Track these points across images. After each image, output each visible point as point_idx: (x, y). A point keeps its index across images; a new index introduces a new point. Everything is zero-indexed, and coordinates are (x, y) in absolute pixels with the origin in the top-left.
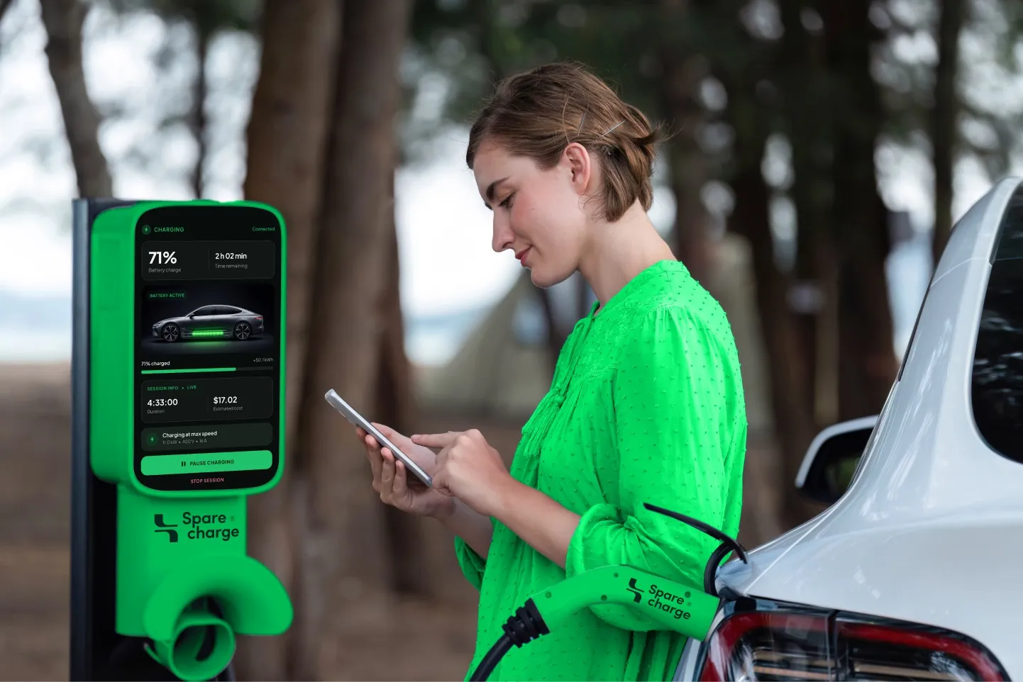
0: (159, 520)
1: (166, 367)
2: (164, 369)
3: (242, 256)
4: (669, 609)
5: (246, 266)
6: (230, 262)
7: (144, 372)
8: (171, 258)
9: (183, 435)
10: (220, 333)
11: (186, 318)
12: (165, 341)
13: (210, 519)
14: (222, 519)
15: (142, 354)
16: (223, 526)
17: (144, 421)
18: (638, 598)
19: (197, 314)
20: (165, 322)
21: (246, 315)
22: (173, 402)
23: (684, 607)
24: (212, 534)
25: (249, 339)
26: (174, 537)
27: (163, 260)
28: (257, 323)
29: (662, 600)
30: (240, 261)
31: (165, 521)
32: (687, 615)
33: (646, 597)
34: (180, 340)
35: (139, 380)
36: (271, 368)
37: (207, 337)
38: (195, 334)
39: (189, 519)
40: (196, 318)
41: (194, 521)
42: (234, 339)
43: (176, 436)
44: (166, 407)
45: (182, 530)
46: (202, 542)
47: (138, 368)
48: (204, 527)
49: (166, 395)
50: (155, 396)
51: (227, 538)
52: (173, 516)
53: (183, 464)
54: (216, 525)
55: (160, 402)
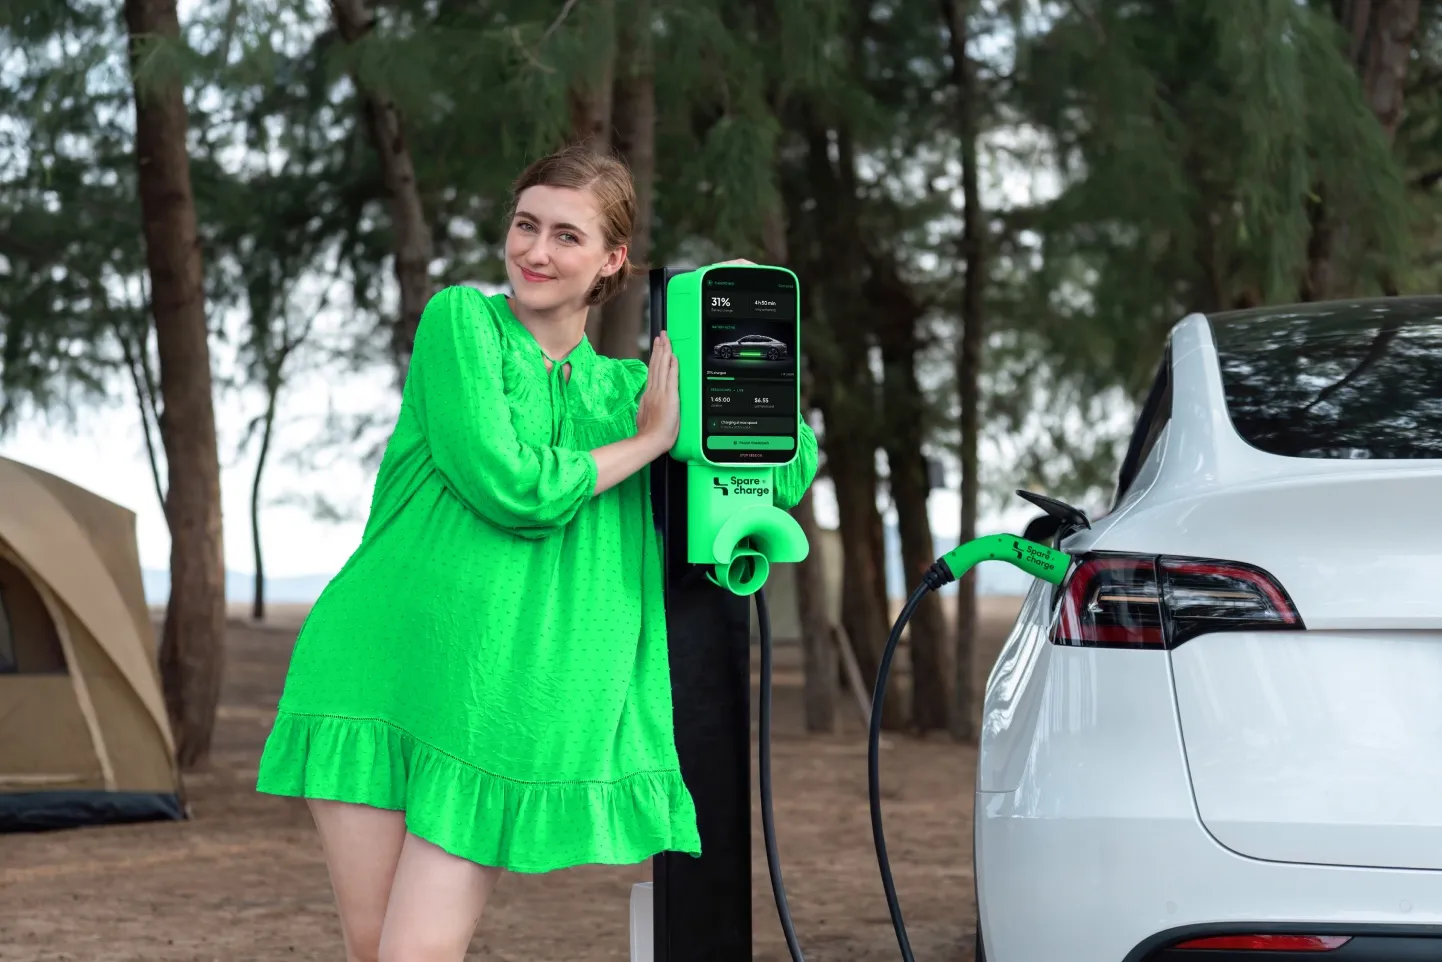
0: (716, 481)
1: (723, 376)
2: (722, 377)
3: (773, 304)
4: (1039, 562)
5: (775, 310)
6: (764, 307)
7: (709, 378)
8: (726, 302)
9: (735, 423)
10: (758, 354)
11: (736, 343)
12: (722, 358)
13: (748, 482)
14: (757, 482)
15: (707, 366)
16: (757, 487)
17: (709, 412)
18: (1020, 555)
19: (744, 341)
20: (722, 345)
21: (775, 343)
22: (727, 400)
23: (1049, 561)
24: (750, 491)
25: (777, 360)
26: (725, 492)
27: (722, 303)
28: (783, 349)
29: (1036, 557)
30: (772, 307)
31: (720, 482)
32: (1052, 567)
33: (1025, 554)
34: (732, 357)
35: (706, 384)
36: (791, 380)
37: (750, 357)
38: (742, 354)
39: (735, 481)
40: (743, 343)
41: (738, 482)
42: (768, 359)
43: (730, 423)
44: (722, 403)
45: (731, 488)
46: (743, 496)
47: (705, 375)
48: (744, 486)
49: (722, 395)
50: (716, 395)
51: (760, 494)
52: (725, 479)
53: (735, 443)
54: (753, 486)
55: (719, 399)
